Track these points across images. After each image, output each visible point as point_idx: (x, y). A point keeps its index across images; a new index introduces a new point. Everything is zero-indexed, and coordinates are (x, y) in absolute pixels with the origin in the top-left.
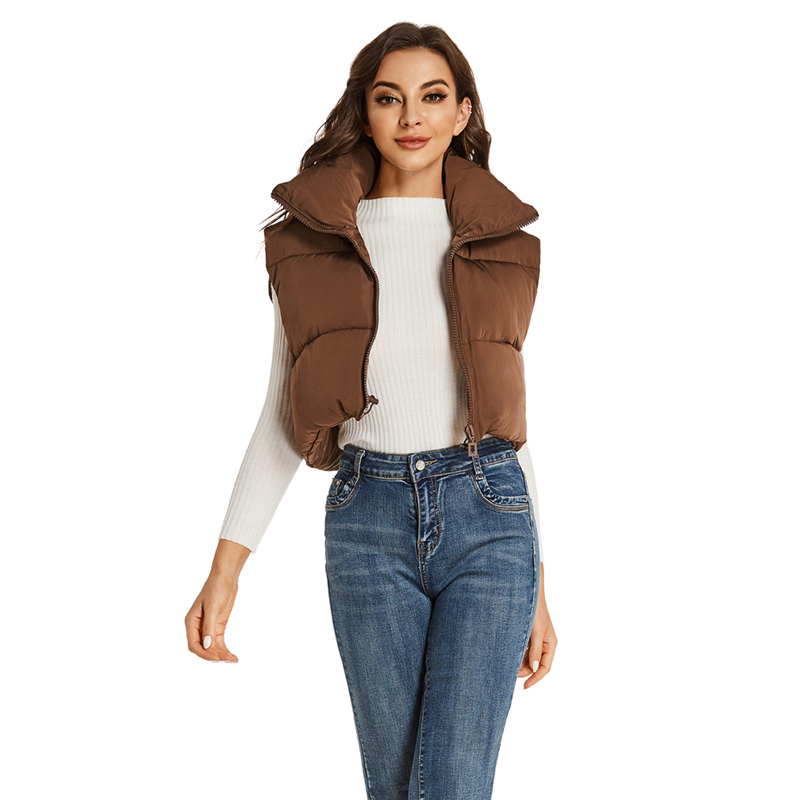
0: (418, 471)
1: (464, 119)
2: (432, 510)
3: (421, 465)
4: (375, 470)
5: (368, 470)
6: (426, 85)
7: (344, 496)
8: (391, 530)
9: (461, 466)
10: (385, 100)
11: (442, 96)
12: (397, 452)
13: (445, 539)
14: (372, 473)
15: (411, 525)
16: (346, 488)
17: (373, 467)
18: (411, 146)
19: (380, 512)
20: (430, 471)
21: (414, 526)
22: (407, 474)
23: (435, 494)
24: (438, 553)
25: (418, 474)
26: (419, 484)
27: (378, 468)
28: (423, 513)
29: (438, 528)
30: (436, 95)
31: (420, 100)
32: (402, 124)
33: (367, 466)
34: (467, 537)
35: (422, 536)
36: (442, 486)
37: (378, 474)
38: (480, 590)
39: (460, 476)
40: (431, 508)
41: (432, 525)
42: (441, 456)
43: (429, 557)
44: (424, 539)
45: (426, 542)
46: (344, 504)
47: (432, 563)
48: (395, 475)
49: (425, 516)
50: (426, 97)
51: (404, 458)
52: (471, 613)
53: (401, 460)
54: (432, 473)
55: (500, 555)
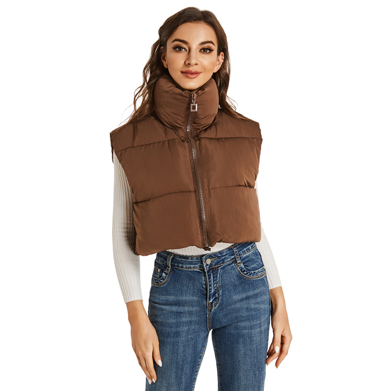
0: (207, 265)
1: (219, 64)
2: (215, 285)
3: (209, 261)
4: (180, 265)
5: (176, 264)
6: (203, 43)
7: (163, 279)
8: (191, 298)
9: (229, 259)
10: (178, 49)
11: (211, 50)
12: (194, 254)
13: (222, 300)
14: (178, 266)
15: (203, 294)
16: (164, 275)
17: (179, 263)
18: (191, 76)
19: (185, 288)
20: (213, 264)
21: (205, 295)
22: (202, 267)
23: (216, 276)
24: (218, 307)
25: (208, 266)
26: (208, 272)
27: (182, 264)
28: (210, 288)
29: (218, 294)
30: (207, 49)
31: (198, 51)
32: (187, 63)
33: (175, 263)
34: (234, 297)
35: (210, 300)
36: (220, 271)
37: (182, 267)
38: (245, 328)
39: (229, 265)
40: (214, 284)
41: (215, 293)
42: (219, 255)
43: (213, 310)
44: (211, 301)
45: (212, 303)
46: (163, 284)
47: (215, 313)
48: (194, 267)
49: (211, 289)
50: (201, 49)
51: (199, 258)
52: (241, 340)
53: (197, 259)
54: (215, 265)
55: (253, 306)
